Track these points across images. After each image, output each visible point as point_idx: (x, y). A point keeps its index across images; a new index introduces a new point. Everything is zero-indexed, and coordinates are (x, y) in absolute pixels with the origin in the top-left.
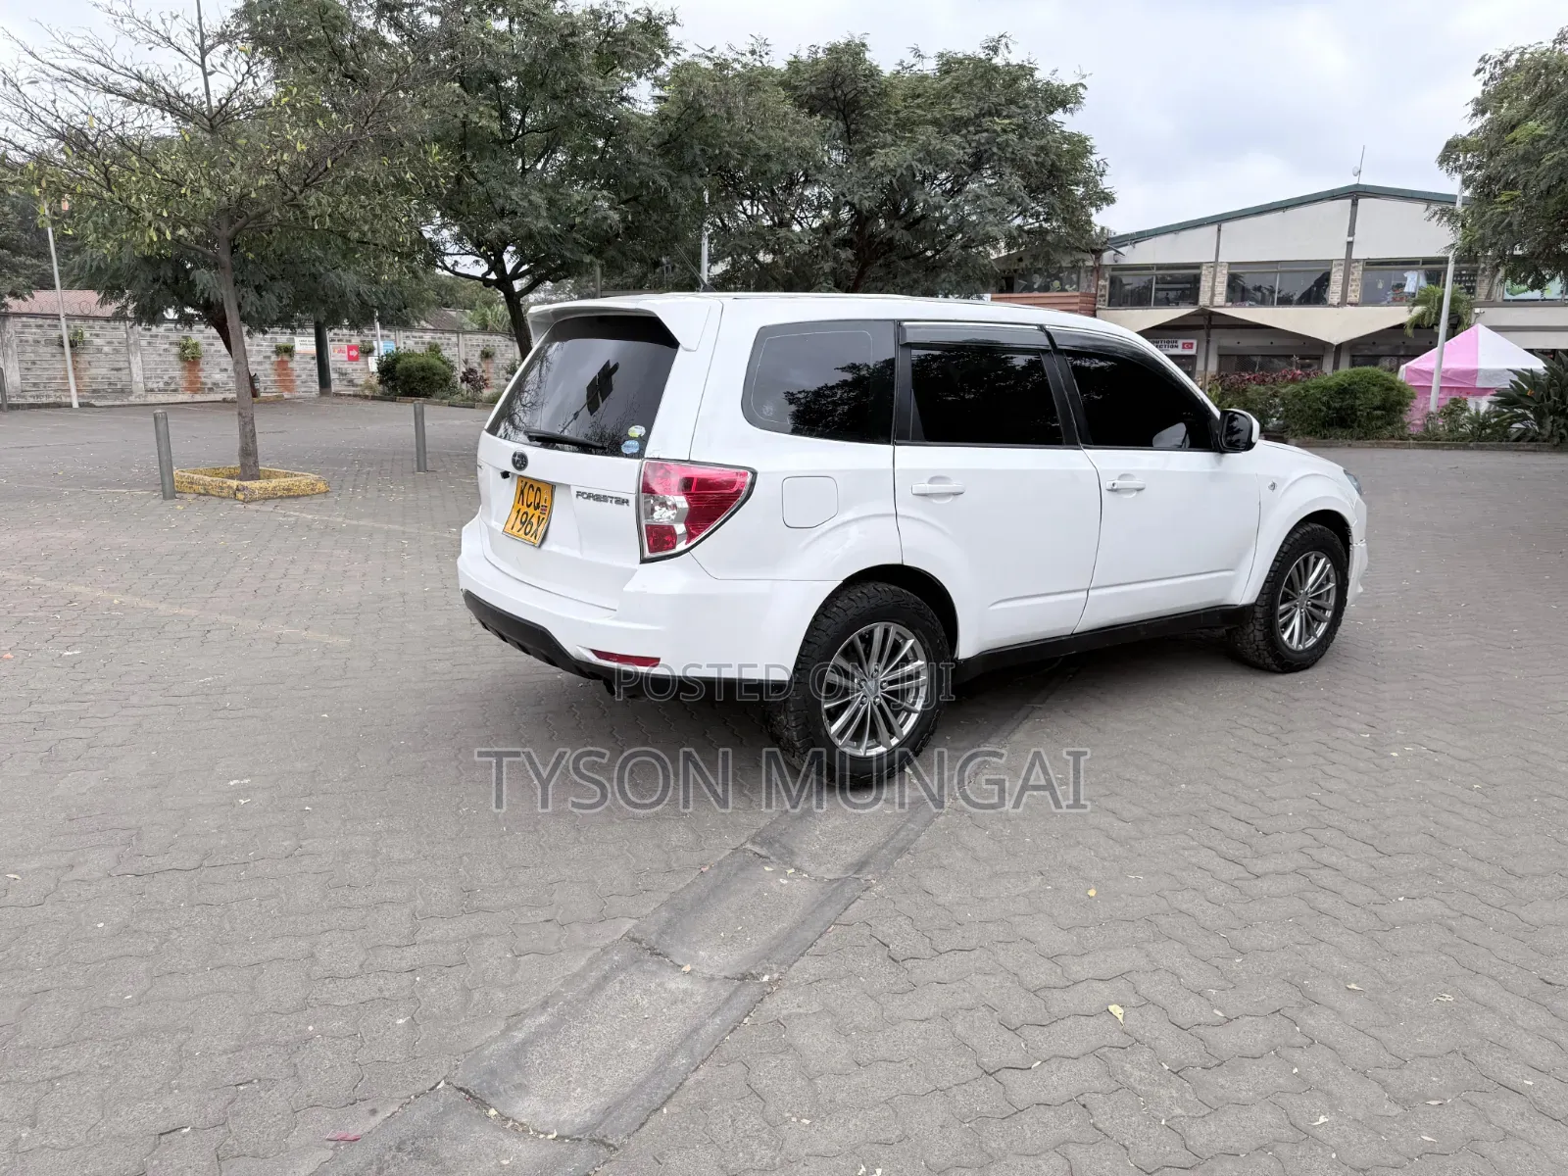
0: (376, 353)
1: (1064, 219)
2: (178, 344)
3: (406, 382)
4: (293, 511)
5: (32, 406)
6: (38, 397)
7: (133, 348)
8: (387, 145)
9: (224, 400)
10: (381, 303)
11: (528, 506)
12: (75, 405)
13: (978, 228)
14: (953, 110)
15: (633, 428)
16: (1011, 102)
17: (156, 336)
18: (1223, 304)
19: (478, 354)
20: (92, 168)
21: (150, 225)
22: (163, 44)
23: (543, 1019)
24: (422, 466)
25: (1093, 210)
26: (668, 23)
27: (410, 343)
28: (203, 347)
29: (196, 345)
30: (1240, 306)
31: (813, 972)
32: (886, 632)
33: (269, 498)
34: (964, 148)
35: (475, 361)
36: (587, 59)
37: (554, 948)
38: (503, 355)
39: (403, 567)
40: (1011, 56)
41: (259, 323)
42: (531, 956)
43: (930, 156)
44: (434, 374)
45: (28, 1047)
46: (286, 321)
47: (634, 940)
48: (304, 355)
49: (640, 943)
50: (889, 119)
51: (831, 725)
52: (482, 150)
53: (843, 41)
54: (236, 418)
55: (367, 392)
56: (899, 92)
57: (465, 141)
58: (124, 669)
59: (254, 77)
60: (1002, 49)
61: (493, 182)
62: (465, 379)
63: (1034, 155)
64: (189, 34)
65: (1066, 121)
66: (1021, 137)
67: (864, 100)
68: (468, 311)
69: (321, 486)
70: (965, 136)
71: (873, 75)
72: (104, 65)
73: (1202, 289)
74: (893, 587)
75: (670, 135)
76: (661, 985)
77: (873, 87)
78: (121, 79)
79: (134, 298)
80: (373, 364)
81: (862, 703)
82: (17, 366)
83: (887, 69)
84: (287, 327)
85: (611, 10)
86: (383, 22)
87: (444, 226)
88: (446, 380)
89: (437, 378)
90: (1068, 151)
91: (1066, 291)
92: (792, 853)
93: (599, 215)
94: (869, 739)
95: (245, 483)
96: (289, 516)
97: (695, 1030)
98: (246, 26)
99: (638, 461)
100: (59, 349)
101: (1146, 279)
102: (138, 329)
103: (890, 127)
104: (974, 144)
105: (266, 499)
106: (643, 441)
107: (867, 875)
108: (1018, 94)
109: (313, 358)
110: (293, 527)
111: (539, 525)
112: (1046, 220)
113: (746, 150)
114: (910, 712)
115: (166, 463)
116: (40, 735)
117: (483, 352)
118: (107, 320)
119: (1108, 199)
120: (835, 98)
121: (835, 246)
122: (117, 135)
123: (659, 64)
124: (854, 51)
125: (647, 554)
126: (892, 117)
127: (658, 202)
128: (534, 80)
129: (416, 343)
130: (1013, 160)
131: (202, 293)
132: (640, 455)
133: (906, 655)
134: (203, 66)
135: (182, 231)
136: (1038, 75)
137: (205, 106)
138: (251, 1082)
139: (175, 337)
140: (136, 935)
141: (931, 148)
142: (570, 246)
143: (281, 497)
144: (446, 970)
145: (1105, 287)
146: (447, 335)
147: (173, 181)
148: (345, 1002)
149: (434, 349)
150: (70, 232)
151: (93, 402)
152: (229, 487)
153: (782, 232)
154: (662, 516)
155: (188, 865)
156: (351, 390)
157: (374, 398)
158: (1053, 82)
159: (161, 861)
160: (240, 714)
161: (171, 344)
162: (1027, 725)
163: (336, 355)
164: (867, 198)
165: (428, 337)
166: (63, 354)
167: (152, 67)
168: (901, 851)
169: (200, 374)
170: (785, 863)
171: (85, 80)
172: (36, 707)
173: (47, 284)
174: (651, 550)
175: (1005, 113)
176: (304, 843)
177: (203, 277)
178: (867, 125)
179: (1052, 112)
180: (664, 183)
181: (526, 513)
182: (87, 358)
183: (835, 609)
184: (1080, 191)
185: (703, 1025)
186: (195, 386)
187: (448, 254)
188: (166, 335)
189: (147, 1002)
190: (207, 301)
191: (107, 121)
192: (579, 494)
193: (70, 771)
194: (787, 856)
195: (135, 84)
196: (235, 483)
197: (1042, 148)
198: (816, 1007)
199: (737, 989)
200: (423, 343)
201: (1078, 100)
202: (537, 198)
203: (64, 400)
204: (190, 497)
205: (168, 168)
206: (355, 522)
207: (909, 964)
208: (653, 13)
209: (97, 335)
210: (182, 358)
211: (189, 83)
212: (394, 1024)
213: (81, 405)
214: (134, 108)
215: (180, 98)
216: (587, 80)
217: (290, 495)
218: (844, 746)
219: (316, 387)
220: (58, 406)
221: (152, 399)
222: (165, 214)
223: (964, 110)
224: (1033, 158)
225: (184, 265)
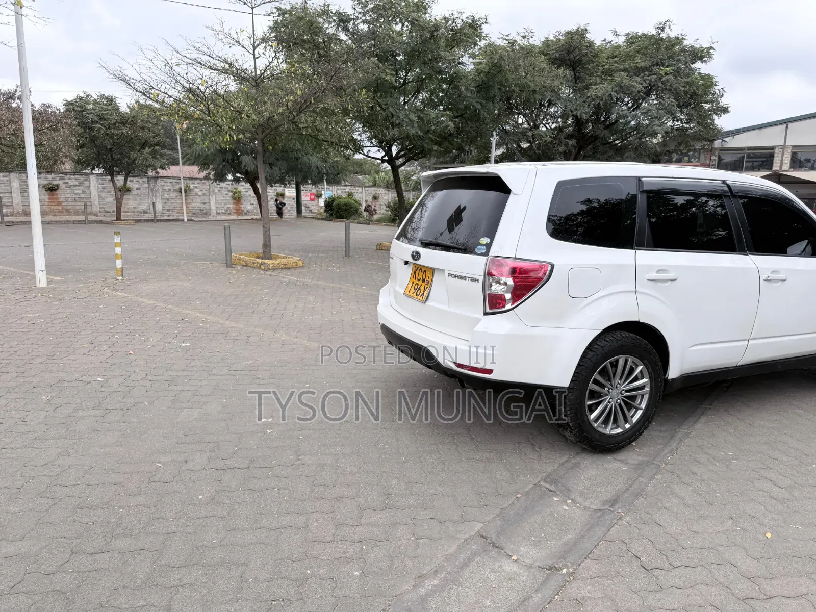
0: (323, 197)
1: (698, 122)
2: (232, 191)
3: (337, 211)
4: (287, 276)
5: (167, 220)
6: (169, 216)
7: (211, 193)
8: (339, 91)
9: (252, 219)
10: (328, 172)
11: (419, 280)
12: (186, 220)
13: (649, 128)
14: (637, 63)
15: (482, 239)
16: (670, 58)
17: (222, 188)
18: (787, 169)
19: (371, 197)
20: (202, 105)
21: (227, 133)
22: (236, 45)
23: (436, 582)
24: (347, 254)
25: (715, 117)
26: (483, 23)
27: (339, 192)
28: (243, 193)
29: (240, 192)
30: (799, 171)
31: (594, 571)
32: (626, 361)
33: (276, 269)
34: (642, 84)
35: (370, 200)
36: (442, 43)
37: (437, 536)
38: (383, 198)
39: (341, 306)
40: (671, 33)
41: (271, 181)
42: (425, 540)
43: (622, 88)
44: (351, 208)
45: (166, 565)
46: (282, 181)
47: (482, 536)
48: (289, 198)
49: (486, 539)
50: (598, 69)
51: (591, 415)
52: (386, 92)
53: (575, 28)
54: (261, 228)
55: (318, 216)
56: (604, 55)
57: (378, 88)
58: (209, 355)
59: (278, 59)
60: (667, 29)
61: (391, 109)
62: (366, 210)
63: (683, 87)
64: (248, 39)
65: (702, 67)
66: (675, 77)
67: (585, 59)
68: (367, 176)
69: (300, 263)
70: (643, 77)
71: (590, 46)
72: (210, 56)
73: (775, 161)
74: (631, 335)
75: (483, 81)
76: (501, 566)
77: (591, 52)
78: (216, 62)
79: (214, 169)
80: (322, 202)
81: (609, 402)
82: (161, 201)
83: (598, 43)
84: (283, 184)
85: (455, 17)
86: (340, 29)
87: (364, 132)
88: (357, 210)
89: (352, 209)
90: (703, 85)
91: (692, 162)
92: (569, 490)
93: (444, 125)
94: (613, 424)
95: (266, 261)
96: (286, 278)
97: (526, 600)
98: (274, 34)
99: (486, 257)
100: (180, 194)
101: (741, 155)
102: (215, 184)
103: (599, 74)
104: (647, 82)
105: (274, 269)
106: (488, 246)
107: (618, 509)
108: (675, 53)
109: (294, 199)
110: (288, 284)
111: (424, 291)
112: (687, 123)
113: (523, 88)
114: (637, 409)
115: (228, 251)
116: (171, 387)
117: (373, 196)
118: (201, 180)
119: (725, 110)
120: (569, 60)
121: (565, 138)
122: (214, 90)
123: (476, 44)
124: (581, 33)
125: (488, 310)
126: (600, 68)
127: (475, 117)
128: (414, 55)
129: (342, 192)
130: (670, 90)
131: (245, 166)
132: (486, 254)
133: (637, 376)
134: (254, 54)
135: (241, 136)
136: (685, 43)
137: (254, 74)
138: (279, 600)
139: (230, 188)
140: (218, 505)
141: (623, 85)
142: (427, 141)
143: (282, 269)
144: (378, 543)
145: (715, 160)
146: (357, 188)
147: (238, 111)
148: (326, 558)
149: (350, 195)
150: (191, 137)
151: (193, 218)
152: (257, 263)
153: (536, 132)
154: (497, 289)
155: (242, 466)
156: (311, 215)
157: (322, 219)
158: (695, 46)
159: (229, 462)
160: (266, 382)
161: (229, 191)
162: (703, 419)
163: (305, 198)
164: (585, 112)
165: (348, 189)
166: (181, 196)
167: (231, 55)
168: (637, 495)
169: (242, 206)
170: (566, 496)
171: (200, 63)
172: (168, 373)
173: (175, 162)
174: (490, 308)
175: (666, 64)
176: (301, 458)
177: (246, 159)
178: (585, 73)
179: (694, 63)
180: (479, 107)
181: (417, 284)
182: (191, 198)
183: (596, 346)
184: (707, 106)
185: (530, 597)
186: (239, 212)
187: (365, 147)
188: (227, 186)
189: (224, 546)
190: (247, 171)
191: (209, 83)
192: (450, 275)
193: (185, 408)
194: (566, 492)
195: (223, 64)
196: (260, 261)
197: (687, 83)
198: (599, 595)
199: (548, 575)
200: (345, 192)
201: (710, 56)
202: (413, 117)
203: (181, 218)
204: (239, 267)
205: (236, 105)
206: (317, 282)
207: (656, 572)
208: (476, 18)
209: (196, 187)
210: (234, 198)
211: (246, 63)
212: (353, 574)
213: (188, 220)
214: (222, 76)
215: (243, 70)
216: (442, 53)
217: (286, 267)
218: (598, 426)
219: (295, 213)
220: (178, 220)
221: (219, 218)
222: (234, 127)
223: (643, 63)
224: (682, 89)
225: (237, 154)
